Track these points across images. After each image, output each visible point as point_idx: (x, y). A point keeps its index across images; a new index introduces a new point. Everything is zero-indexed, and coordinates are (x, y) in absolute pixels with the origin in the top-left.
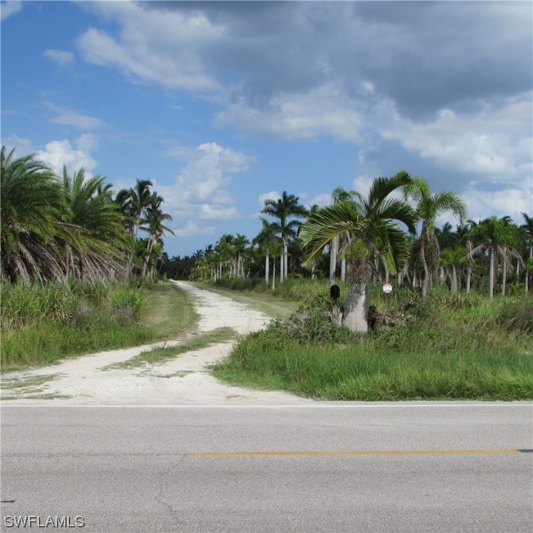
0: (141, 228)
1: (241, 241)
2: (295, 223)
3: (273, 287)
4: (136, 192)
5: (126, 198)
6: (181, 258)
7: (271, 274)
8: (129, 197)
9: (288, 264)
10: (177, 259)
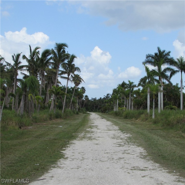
0: (62, 77)
1: (131, 85)
2: (168, 69)
3: (153, 117)
4: (56, 51)
5: (48, 55)
6: (97, 99)
7: (151, 107)
8: (50, 54)
9: (164, 100)
10: (95, 99)
